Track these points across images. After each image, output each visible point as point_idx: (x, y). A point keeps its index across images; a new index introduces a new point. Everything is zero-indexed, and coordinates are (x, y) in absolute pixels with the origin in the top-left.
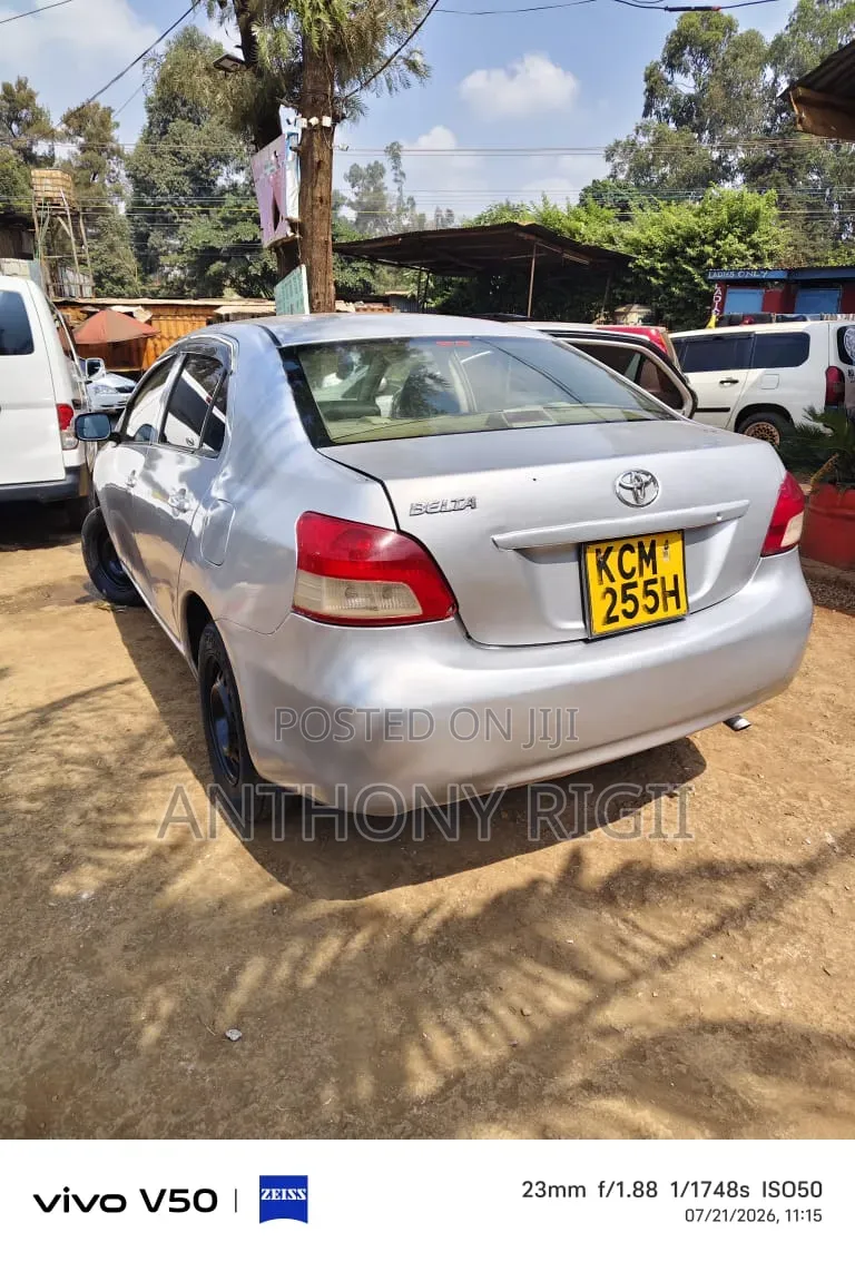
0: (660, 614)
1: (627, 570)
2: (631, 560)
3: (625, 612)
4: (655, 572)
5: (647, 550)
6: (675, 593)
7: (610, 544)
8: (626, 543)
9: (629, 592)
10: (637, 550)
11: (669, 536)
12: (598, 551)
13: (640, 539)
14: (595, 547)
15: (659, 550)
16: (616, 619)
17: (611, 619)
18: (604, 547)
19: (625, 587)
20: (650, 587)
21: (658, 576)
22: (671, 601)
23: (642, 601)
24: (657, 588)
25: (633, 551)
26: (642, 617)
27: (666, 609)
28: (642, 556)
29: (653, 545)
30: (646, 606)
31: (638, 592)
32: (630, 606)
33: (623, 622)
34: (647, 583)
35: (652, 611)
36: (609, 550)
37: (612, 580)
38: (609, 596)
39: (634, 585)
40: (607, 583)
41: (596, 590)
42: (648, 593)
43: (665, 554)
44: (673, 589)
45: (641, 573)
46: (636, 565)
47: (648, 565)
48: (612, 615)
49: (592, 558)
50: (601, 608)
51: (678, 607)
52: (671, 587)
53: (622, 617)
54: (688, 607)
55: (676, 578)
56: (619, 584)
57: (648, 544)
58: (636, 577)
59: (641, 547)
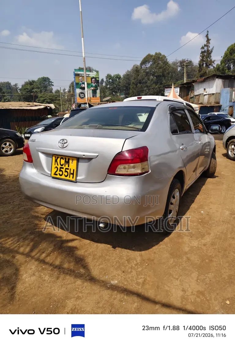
0: (68, 178)
1: (62, 164)
2: (63, 162)
3: (59, 174)
4: (69, 166)
5: (67, 160)
6: (73, 174)
7: (58, 156)
8: (62, 157)
9: (61, 169)
10: (64, 159)
11: (74, 158)
12: (55, 157)
13: (66, 157)
14: (55, 156)
15: (70, 161)
16: (57, 175)
17: (55, 174)
18: (57, 156)
19: (61, 168)
20: (67, 170)
21: (69, 168)
22: (71, 176)
23: (64, 173)
24: (68, 171)
25: (63, 159)
26: (63, 177)
27: (70, 177)
28: (65, 161)
29: (69, 160)
30: (65, 175)
31: (64, 170)
32: (61, 173)
33: (58, 176)
34: (66, 169)
35: (66, 176)
36: (58, 158)
37: (58, 165)
38: (56, 169)
39: (63, 168)
40: (56, 165)
41: (54, 166)
42: (66, 171)
43: (72, 163)
44: (72, 173)
45: (65, 166)
46: (64, 163)
47: (67, 164)
48: (56, 173)
49: (54, 158)
50: (54, 170)
51: (73, 178)
52: (72, 172)
53: (58, 175)
54: (76, 179)
55: (74, 170)
56: (59, 166)
57: (68, 159)
58: (63, 166)
59: (65, 159)
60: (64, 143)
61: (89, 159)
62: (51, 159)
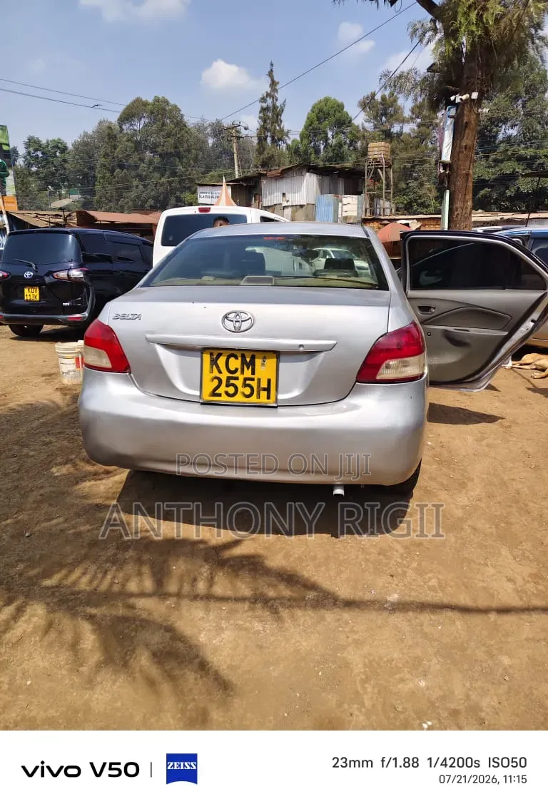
0: (253, 399)
1: (232, 368)
2: (235, 363)
3: (227, 393)
4: (253, 373)
5: (248, 360)
6: (267, 390)
7: (220, 352)
8: (232, 352)
9: (232, 381)
10: (240, 358)
11: (266, 354)
12: (211, 354)
13: (243, 352)
14: (212, 351)
15: (258, 362)
16: (220, 395)
17: (214, 394)
18: (216, 353)
19: (229, 379)
20: (248, 382)
21: (256, 377)
22: (264, 394)
23: (240, 389)
24: (254, 384)
25: (237, 358)
26: (239, 398)
27: (259, 396)
28: (244, 362)
29: (253, 358)
30: (243, 393)
31: (239, 383)
32: (231, 390)
33: (224, 398)
34: (246, 379)
35: (248, 396)
36: (219, 355)
37: (220, 372)
38: (216, 381)
39: (237, 379)
40: (216, 373)
41: (207, 376)
42: (245, 385)
43: (263, 365)
44: (266, 386)
45: (242, 372)
46: (239, 367)
47: (248, 369)
48: (217, 392)
49: (207, 357)
50: (209, 386)
51: (268, 398)
52: (264, 384)
53: (224, 394)
54: (276, 400)
55: (269, 381)
56: (224, 375)
57: (249, 357)
58: (238, 374)
59: (243, 357)
60: (242, 321)
61: (311, 353)
62: (199, 359)
